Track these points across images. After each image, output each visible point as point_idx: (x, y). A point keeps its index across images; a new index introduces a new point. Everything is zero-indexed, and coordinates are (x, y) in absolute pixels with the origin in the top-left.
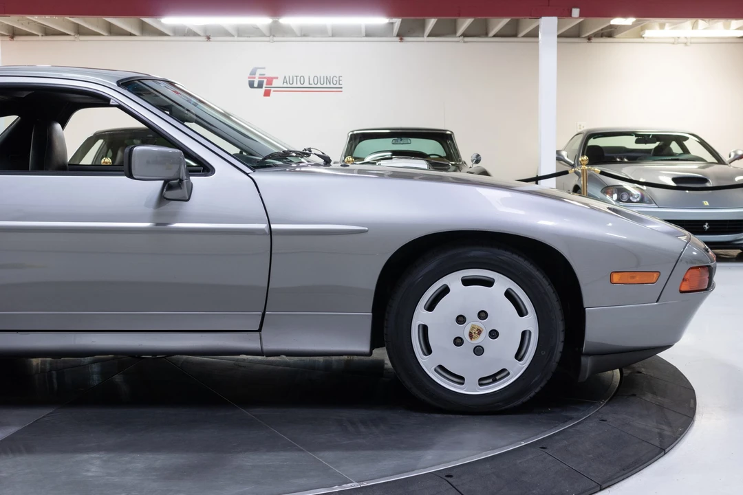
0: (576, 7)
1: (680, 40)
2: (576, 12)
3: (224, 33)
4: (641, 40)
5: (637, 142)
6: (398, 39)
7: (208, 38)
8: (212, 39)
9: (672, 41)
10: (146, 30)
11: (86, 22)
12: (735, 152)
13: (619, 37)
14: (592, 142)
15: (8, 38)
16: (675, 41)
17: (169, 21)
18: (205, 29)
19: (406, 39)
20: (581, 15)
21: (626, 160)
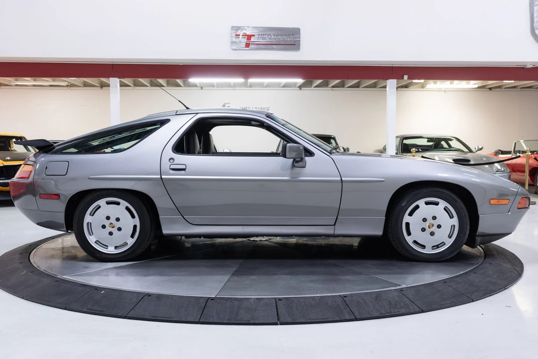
0: (406, 75)
1: (442, 90)
2: (406, 77)
3: (212, 85)
4: (422, 89)
5: (428, 141)
6: (299, 88)
7: (202, 88)
8: (204, 88)
9: (439, 90)
10: (169, 84)
11: (145, 81)
12: (478, 146)
13: (411, 88)
14: (405, 142)
15: (100, 88)
16: (440, 90)
17: (193, 80)
18: (200, 84)
19: (303, 88)
20: (409, 78)
21: (420, 150)
